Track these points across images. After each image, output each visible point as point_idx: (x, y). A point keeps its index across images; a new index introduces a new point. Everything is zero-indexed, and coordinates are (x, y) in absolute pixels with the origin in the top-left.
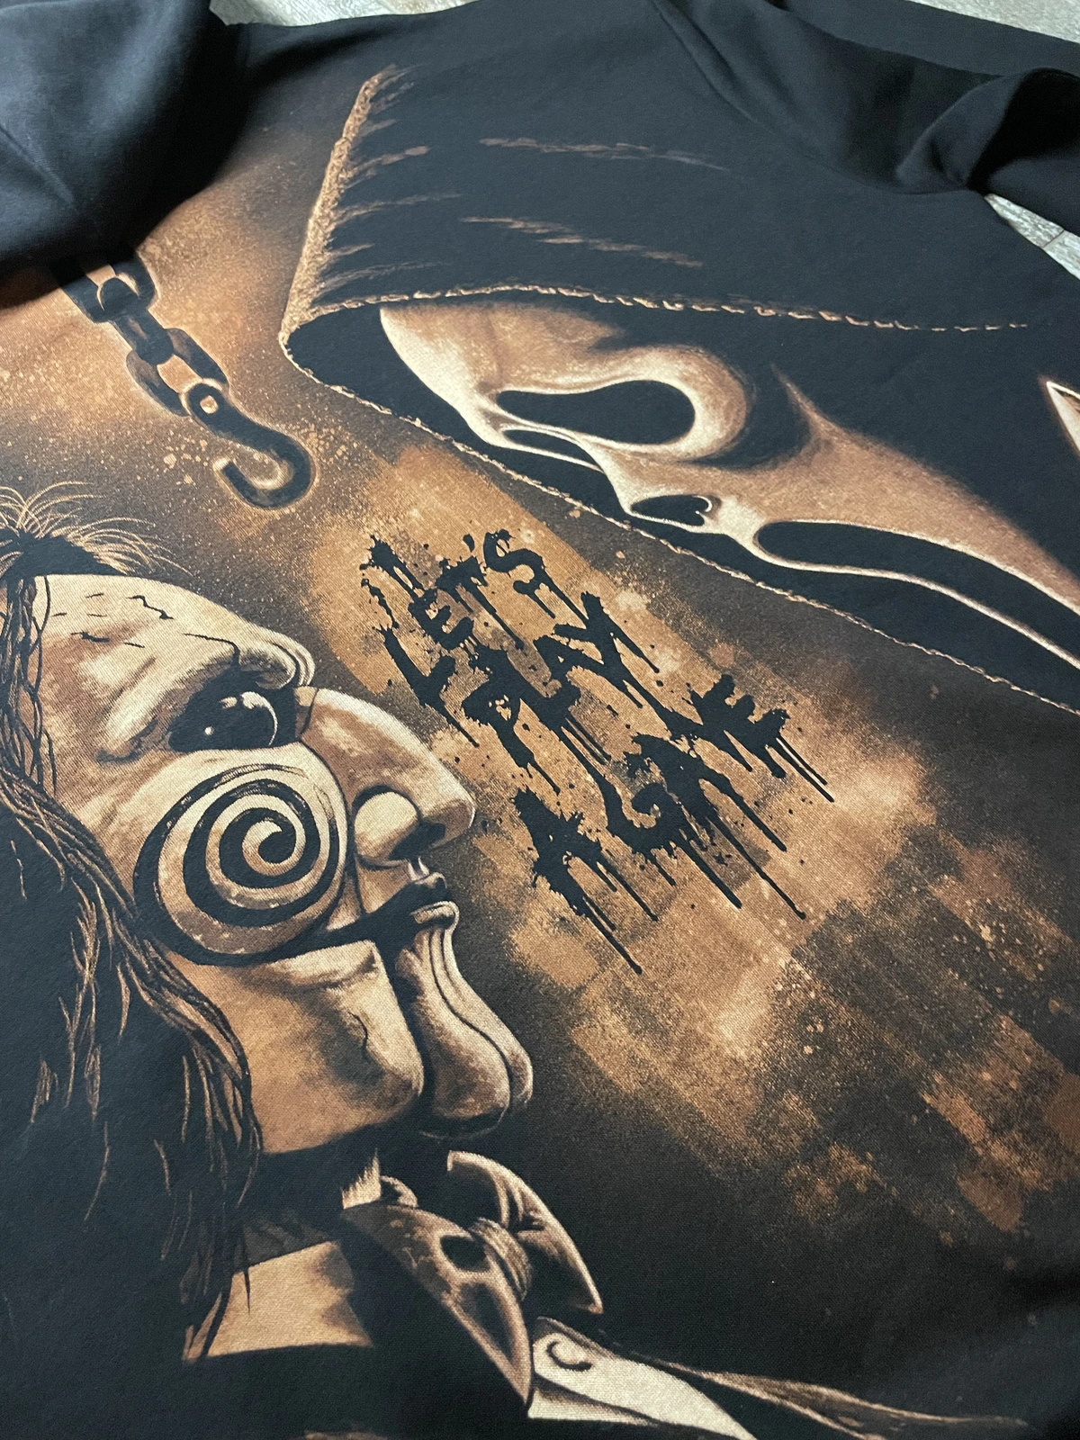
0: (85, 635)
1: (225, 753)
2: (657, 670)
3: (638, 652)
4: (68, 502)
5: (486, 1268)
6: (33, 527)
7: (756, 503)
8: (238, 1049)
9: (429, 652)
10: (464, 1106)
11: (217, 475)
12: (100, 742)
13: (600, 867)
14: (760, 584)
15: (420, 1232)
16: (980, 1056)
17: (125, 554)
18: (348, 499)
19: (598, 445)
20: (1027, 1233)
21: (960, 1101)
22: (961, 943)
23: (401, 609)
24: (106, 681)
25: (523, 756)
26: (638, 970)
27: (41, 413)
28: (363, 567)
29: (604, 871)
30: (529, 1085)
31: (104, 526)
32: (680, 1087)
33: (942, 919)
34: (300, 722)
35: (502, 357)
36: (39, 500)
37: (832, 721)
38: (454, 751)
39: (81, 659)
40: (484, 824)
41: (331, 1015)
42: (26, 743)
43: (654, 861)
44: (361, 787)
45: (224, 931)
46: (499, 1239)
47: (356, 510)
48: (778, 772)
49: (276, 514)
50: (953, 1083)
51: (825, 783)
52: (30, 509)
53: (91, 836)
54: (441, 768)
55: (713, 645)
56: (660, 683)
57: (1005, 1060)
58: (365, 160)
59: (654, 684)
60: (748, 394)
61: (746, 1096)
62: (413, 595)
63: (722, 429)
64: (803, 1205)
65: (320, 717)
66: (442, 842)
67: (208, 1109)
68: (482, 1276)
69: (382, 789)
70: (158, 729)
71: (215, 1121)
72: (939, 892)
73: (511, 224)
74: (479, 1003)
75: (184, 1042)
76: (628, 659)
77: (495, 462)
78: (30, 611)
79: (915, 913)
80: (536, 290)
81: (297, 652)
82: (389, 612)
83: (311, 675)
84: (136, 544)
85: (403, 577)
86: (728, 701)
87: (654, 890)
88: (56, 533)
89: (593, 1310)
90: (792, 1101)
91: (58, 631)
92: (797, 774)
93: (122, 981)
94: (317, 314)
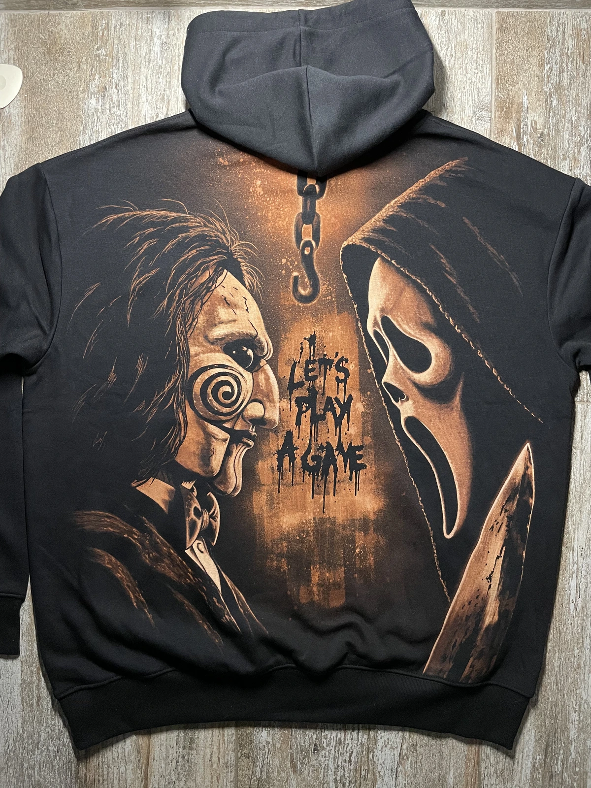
0: (225, 298)
1: (233, 361)
2: (348, 430)
3: (348, 422)
4: (249, 252)
5: (199, 519)
6: (235, 252)
7: (417, 408)
8: (185, 434)
9: (301, 377)
10: (220, 486)
11: (292, 277)
12: (208, 333)
13: (291, 464)
14: (394, 431)
15: (192, 502)
16: (330, 570)
17: (251, 282)
18: (318, 314)
19: (395, 355)
20: (304, 606)
21: (317, 574)
22: (351, 547)
23: (304, 359)
24: (221, 317)
25: (298, 423)
26: (279, 492)
27: (262, 214)
28: (305, 339)
29: (291, 465)
30: (236, 494)
31: (252, 268)
32: (265, 521)
33: (352, 539)
34: (256, 368)
35: (397, 305)
36: (241, 244)
37: (375, 478)
38: (284, 407)
39: (219, 305)
40: (276, 431)
41: (209, 444)
42: (191, 317)
43: (304, 473)
44: (257, 397)
45: (201, 405)
46: (206, 516)
47: (317, 320)
48: (351, 479)
49: (297, 303)
50: (320, 569)
51: (358, 490)
52: (238, 245)
53: (190, 356)
54: (278, 408)
55: (367, 436)
56: (346, 434)
57: (334, 575)
58: (423, 194)
59: (344, 433)
60: (448, 375)
61: (277, 535)
62: (310, 358)
63: (431, 380)
64: (268, 563)
65: (261, 371)
66: (263, 427)
67: (170, 441)
68: (197, 520)
69: (261, 402)
70: (223, 341)
71: (170, 444)
72: (357, 534)
73: (442, 258)
74: (241, 469)
75: (175, 423)
76: (344, 421)
77: (363, 337)
78: (217, 279)
79: (348, 533)
80: (426, 289)
81: (270, 349)
82: (300, 357)
83: (269, 358)
84: (256, 281)
85: (312, 350)
86: (357, 452)
87: (298, 479)
88: (239, 259)
89: (212, 543)
90: (285, 544)
91: (220, 291)
92: (354, 483)
93: (173, 397)
94: (361, 244)
